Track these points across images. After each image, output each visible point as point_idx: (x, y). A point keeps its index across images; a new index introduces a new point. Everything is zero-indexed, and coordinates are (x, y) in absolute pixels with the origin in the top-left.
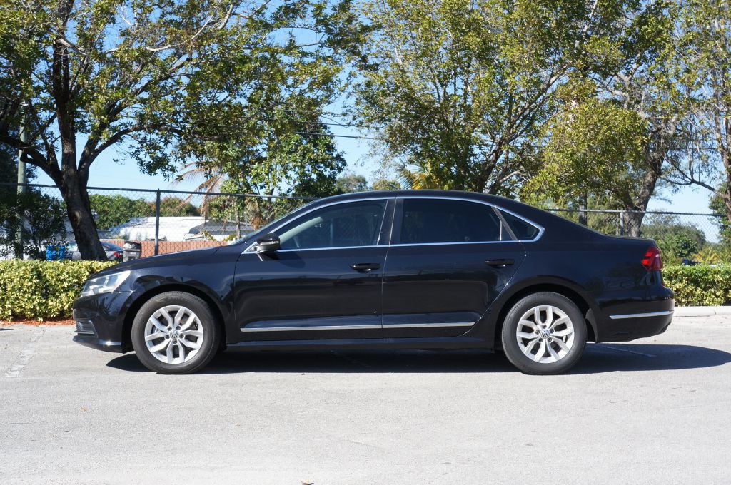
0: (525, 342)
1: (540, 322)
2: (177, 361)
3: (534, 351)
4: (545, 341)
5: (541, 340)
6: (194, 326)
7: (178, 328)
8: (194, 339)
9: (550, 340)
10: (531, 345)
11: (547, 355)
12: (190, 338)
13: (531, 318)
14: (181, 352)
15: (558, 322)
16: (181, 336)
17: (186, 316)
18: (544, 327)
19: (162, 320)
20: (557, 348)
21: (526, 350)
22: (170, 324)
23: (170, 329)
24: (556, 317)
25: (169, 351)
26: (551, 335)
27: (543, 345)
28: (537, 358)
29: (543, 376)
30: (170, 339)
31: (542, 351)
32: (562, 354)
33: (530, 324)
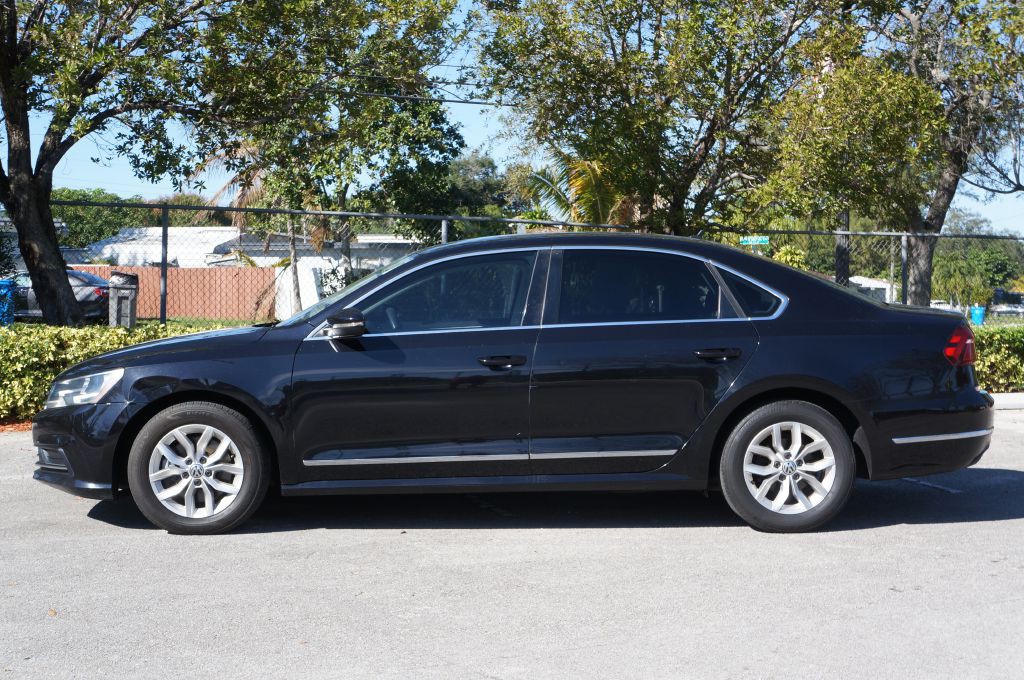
0: (758, 480)
1: (781, 449)
2: (201, 513)
3: (772, 494)
4: (789, 478)
5: (782, 477)
6: (228, 457)
7: (203, 460)
8: (229, 478)
9: (796, 476)
10: (767, 485)
11: (792, 500)
12: (221, 476)
13: (767, 442)
14: (208, 499)
15: (809, 449)
16: (208, 474)
17: (215, 441)
18: (788, 456)
19: (176, 448)
20: (808, 490)
21: (758, 493)
22: (190, 455)
23: (189, 462)
24: (806, 440)
25: (189, 497)
26: (799, 470)
27: (785, 485)
28: (777, 505)
29: (786, 535)
30: (190, 477)
31: (783, 494)
32: (816, 499)
33: (765, 451)
